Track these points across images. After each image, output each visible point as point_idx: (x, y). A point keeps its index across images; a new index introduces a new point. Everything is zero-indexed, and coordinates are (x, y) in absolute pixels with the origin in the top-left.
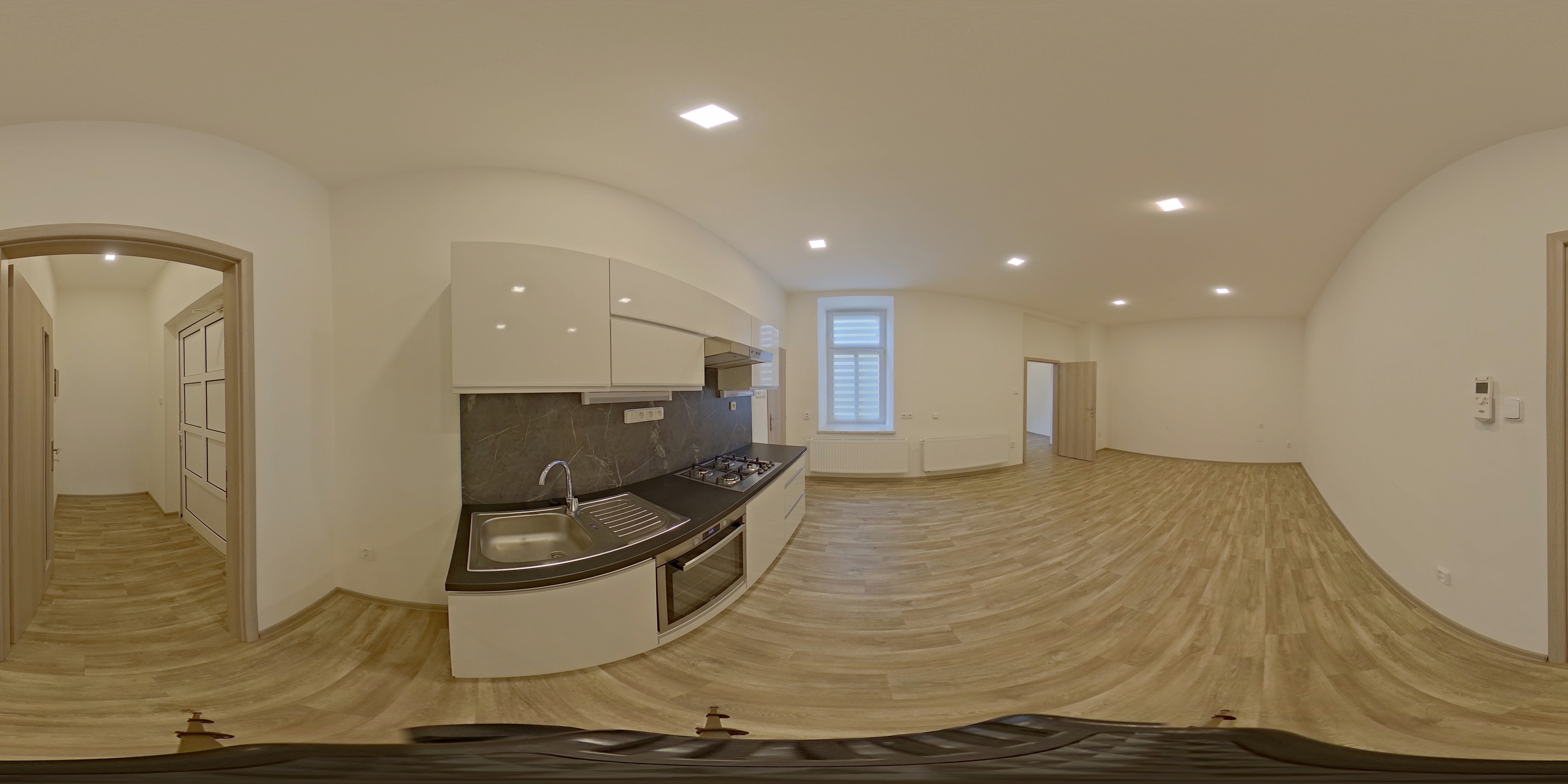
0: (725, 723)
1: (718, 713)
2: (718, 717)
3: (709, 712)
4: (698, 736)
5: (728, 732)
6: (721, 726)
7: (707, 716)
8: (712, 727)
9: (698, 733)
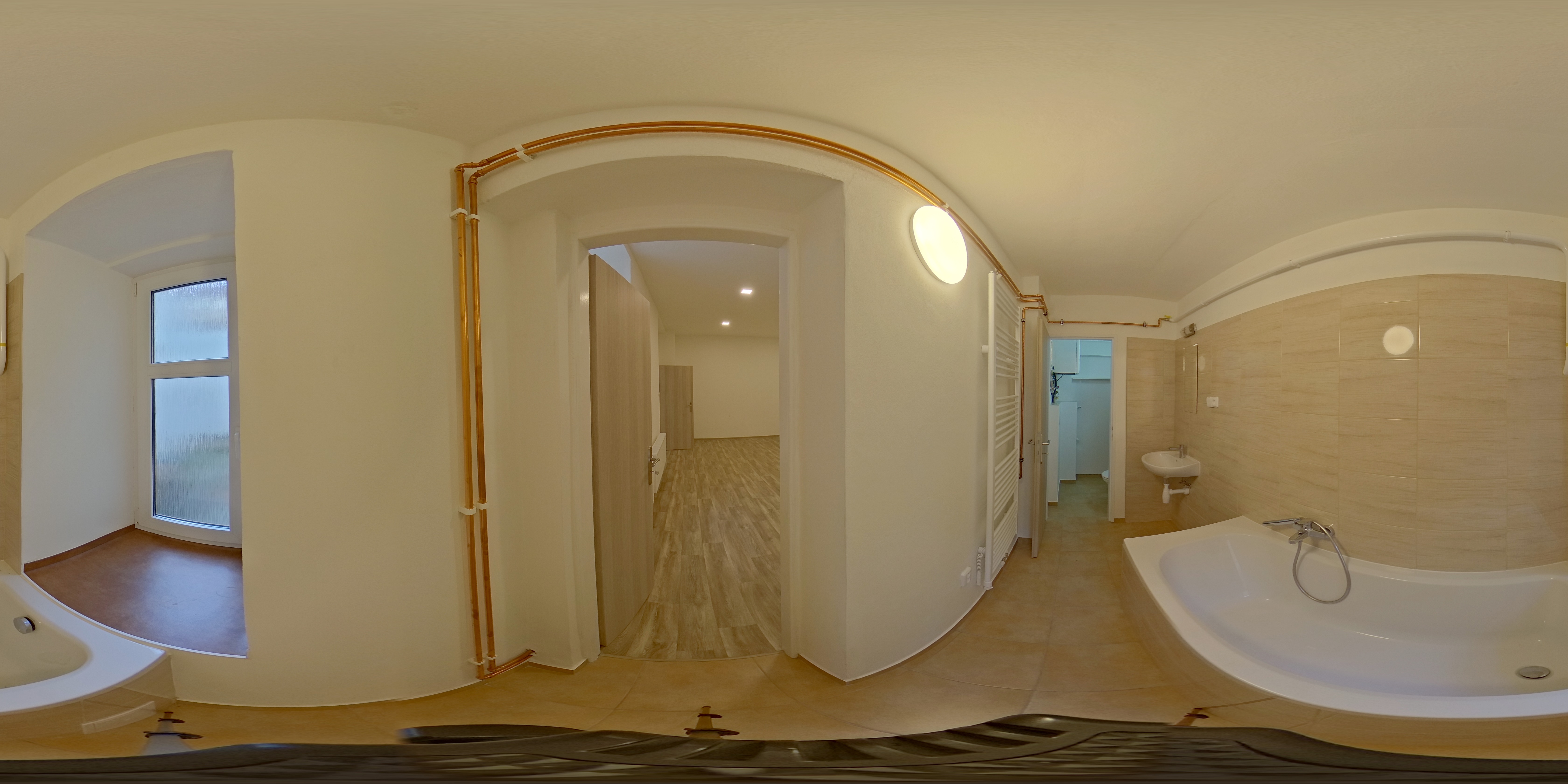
0: (716, 724)
1: (710, 713)
2: (709, 717)
3: (701, 713)
4: (687, 736)
5: (719, 733)
6: (712, 727)
7: (699, 716)
8: (703, 727)
9: (687, 733)
